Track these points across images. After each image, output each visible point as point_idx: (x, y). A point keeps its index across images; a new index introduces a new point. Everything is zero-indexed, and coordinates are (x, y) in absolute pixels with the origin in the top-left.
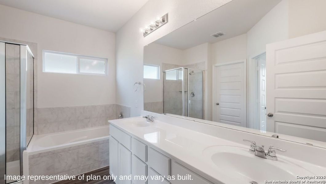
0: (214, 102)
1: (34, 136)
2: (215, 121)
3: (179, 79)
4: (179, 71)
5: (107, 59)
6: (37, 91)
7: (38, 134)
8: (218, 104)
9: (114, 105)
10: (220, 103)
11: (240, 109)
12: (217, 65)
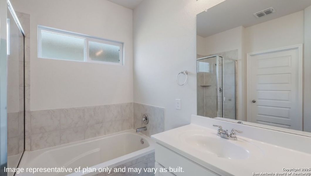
0: (250, 99)
1: (26, 152)
2: (251, 121)
3: (199, 71)
4: (199, 62)
5: (123, 44)
6: (29, 86)
7: (31, 150)
8: (254, 102)
9: (131, 103)
10: (257, 100)
11: (290, 108)
12: (253, 53)
